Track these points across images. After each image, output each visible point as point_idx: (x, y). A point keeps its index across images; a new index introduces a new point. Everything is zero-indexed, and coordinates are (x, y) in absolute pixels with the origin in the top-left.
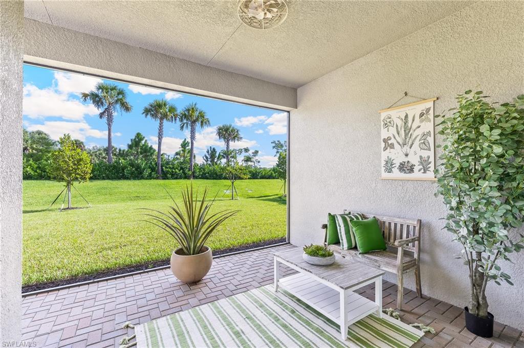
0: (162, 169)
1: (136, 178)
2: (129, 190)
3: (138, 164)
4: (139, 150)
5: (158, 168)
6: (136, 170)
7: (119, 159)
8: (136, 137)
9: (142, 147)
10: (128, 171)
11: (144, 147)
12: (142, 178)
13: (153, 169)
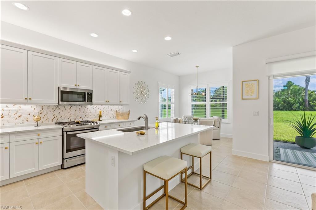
0: (309, 104)
1: (288, 110)
2: (282, 117)
3: (289, 101)
4: (290, 92)
5: (306, 103)
6: (287, 104)
7: (276, 99)
8: (287, 84)
9: (292, 90)
10: (282, 105)
11: (293, 90)
12: (292, 110)
13: (301, 104)
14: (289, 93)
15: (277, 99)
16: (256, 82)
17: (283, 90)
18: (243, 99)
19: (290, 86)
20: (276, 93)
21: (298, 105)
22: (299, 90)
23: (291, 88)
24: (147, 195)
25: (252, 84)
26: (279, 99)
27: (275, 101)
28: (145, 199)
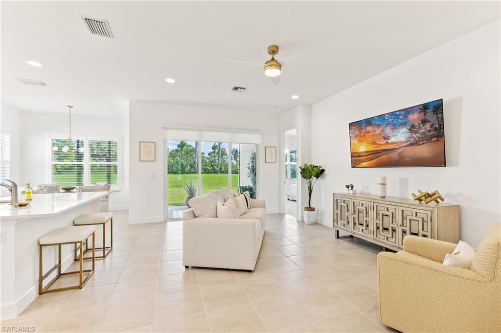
1: (181, 173)
3: (182, 163)
6: (181, 167)
7: (170, 160)
8: (181, 144)
11: (186, 150)
12: (185, 173)
13: (192, 167)
14: (182, 154)
15: (172, 161)
16: (153, 144)
17: (177, 151)
18: (140, 161)
19: (183, 146)
20: (170, 153)
21: (189, 167)
22: (191, 151)
23: (184, 148)
24: (44, 274)
25: (150, 146)
26: (173, 160)
27: (169, 162)
28: (41, 279)
